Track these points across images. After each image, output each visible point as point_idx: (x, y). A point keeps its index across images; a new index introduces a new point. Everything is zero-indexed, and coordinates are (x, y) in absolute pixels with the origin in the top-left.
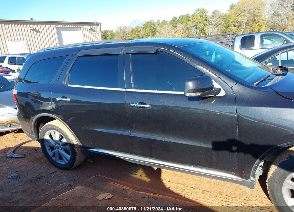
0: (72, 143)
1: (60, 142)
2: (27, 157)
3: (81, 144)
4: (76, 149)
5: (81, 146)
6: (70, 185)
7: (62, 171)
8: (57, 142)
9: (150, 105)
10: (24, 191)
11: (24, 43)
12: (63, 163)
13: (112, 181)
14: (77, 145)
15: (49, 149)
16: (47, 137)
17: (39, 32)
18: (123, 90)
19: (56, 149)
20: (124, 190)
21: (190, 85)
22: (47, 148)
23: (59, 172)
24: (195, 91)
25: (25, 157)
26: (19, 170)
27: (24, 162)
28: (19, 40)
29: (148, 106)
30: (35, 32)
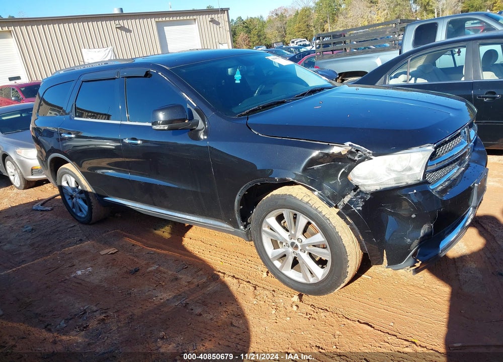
0: (85, 189)
1: (77, 190)
2: (54, 210)
3: (94, 192)
4: (91, 198)
5: (94, 193)
6: (81, 240)
7: (81, 226)
8: (74, 189)
9: (141, 140)
10: (32, 245)
11: (108, 50)
12: (83, 216)
13: (126, 236)
14: (91, 192)
15: (69, 199)
16: (64, 184)
17: (130, 31)
18: (119, 122)
19: (75, 199)
20: (133, 245)
21: (161, 116)
22: (67, 198)
23: (78, 226)
24: (164, 123)
25: (52, 210)
26: (38, 223)
27: (48, 215)
28: (95, 47)
29: (139, 142)
30: (124, 33)
